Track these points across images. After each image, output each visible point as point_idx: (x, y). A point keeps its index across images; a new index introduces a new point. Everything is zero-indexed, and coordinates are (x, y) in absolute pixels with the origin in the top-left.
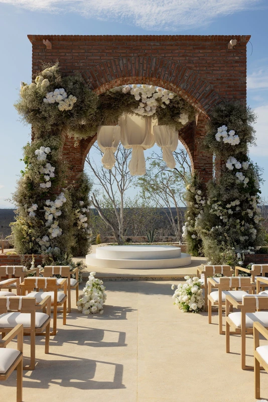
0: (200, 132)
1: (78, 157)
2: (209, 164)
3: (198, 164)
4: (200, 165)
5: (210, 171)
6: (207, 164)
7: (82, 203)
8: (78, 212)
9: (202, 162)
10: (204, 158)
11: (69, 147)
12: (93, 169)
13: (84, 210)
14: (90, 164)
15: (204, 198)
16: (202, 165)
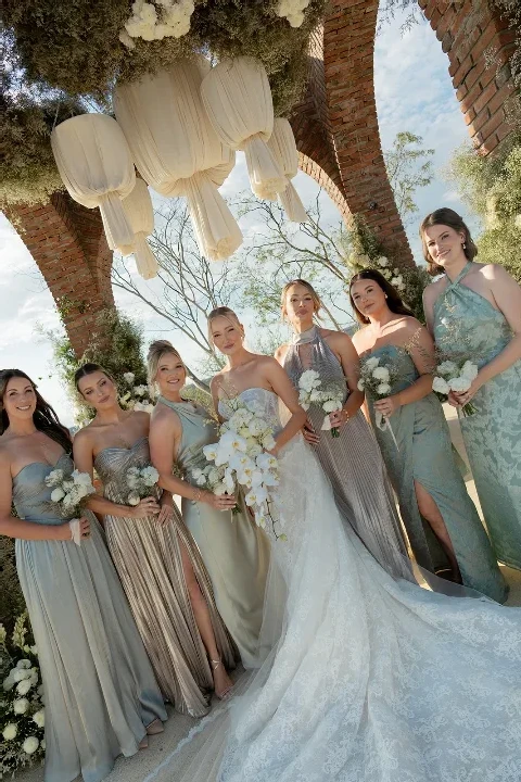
0: (340, 114)
1: (85, 278)
2: (382, 189)
3: (358, 198)
4: (362, 200)
5: (388, 206)
6: (376, 192)
7: (129, 376)
8: (128, 401)
9: (364, 191)
10: (366, 180)
11: (56, 261)
12: (149, 303)
13: (140, 390)
14: (139, 295)
15: (396, 271)
16: (367, 197)
